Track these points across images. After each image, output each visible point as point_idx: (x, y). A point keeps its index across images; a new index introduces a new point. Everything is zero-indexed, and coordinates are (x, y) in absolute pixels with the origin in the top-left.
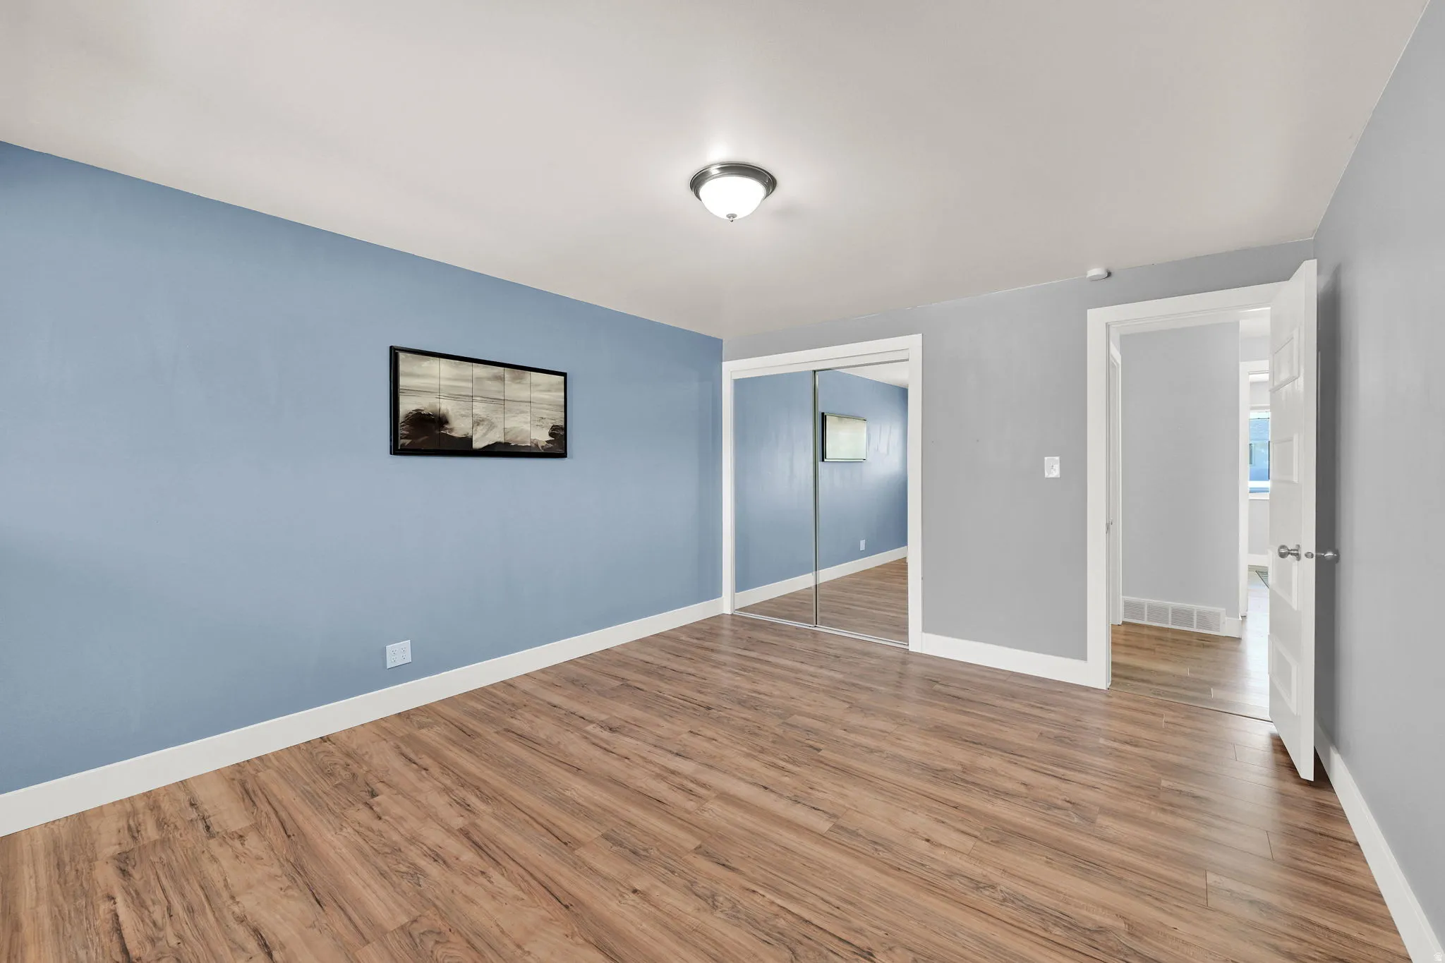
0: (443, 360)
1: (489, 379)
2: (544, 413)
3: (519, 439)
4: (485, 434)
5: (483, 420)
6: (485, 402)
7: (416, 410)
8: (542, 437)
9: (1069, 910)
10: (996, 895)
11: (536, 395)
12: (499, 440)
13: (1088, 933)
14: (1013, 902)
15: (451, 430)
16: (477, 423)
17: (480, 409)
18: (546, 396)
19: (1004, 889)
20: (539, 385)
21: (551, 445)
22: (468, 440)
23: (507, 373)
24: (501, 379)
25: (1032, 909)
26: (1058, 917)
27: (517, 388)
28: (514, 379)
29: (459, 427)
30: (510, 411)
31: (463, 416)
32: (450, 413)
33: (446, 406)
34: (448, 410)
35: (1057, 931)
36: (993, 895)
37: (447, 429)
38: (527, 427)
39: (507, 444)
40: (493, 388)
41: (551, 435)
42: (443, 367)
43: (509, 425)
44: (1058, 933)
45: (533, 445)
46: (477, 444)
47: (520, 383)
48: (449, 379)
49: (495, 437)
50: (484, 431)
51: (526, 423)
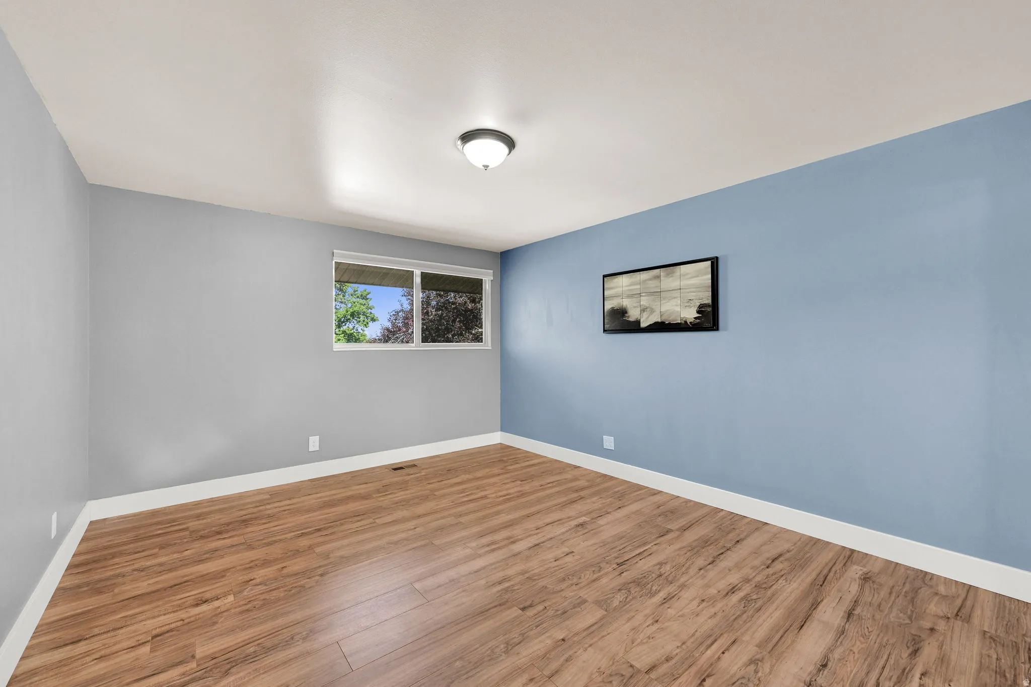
0: (624, 276)
1: (650, 279)
2: (692, 296)
3: (671, 319)
4: (648, 317)
5: (647, 308)
6: (648, 296)
7: (612, 308)
8: (690, 314)
9: (253, 666)
10: (299, 636)
11: (684, 283)
12: (657, 321)
13: (234, 664)
14: (287, 641)
15: (629, 317)
16: (643, 310)
17: (645, 301)
18: (694, 281)
19: (298, 643)
20: (687, 274)
21: (698, 321)
22: (638, 322)
23: (662, 272)
24: (658, 277)
25: (274, 648)
26: (256, 657)
27: (669, 281)
28: (668, 275)
29: (633, 315)
30: (665, 299)
31: (635, 307)
32: (628, 306)
33: (626, 303)
34: (627, 306)
35: (252, 650)
36: (301, 635)
37: (626, 316)
38: (678, 309)
39: (663, 323)
40: (653, 284)
41: (698, 312)
42: (624, 280)
43: (664, 309)
44: (252, 649)
45: (683, 322)
46: (644, 325)
47: (672, 276)
48: (626, 286)
49: (655, 318)
50: (647, 316)
51: (677, 305)
